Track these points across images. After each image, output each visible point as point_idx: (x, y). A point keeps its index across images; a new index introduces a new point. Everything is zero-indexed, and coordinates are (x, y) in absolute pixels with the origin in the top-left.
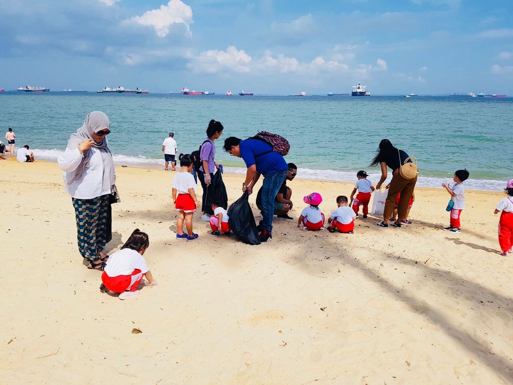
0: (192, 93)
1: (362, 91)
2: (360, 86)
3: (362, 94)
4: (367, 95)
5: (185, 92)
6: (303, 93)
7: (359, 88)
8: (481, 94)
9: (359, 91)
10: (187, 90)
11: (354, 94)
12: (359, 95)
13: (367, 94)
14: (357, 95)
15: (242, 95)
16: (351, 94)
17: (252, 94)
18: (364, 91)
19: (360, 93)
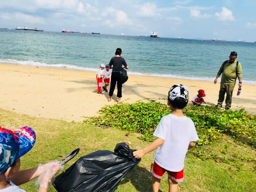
0: (67, 32)
4: (158, 37)
7: (154, 33)
8: (214, 39)
9: (153, 35)
10: (64, 30)
11: (152, 36)
13: (158, 36)
14: (152, 37)
16: (150, 36)
17: (99, 34)
18: (156, 35)
19: (154, 36)
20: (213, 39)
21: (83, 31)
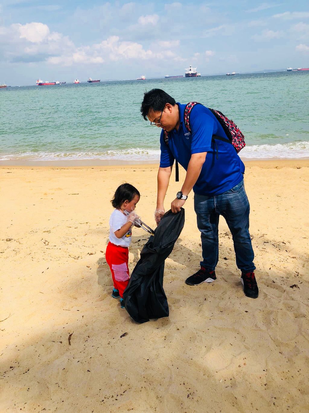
0: (46, 84)
1: (193, 72)
2: (191, 68)
3: (194, 75)
4: (198, 76)
5: (40, 84)
6: (143, 77)
7: (190, 70)
8: (290, 69)
9: (190, 72)
10: (41, 82)
11: (188, 75)
12: (192, 76)
13: (198, 74)
14: (189, 76)
15: (90, 82)
16: (184, 76)
17: (99, 81)
18: (195, 73)
19: (192, 74)
20: (288, 69)
21: (78, 80)
